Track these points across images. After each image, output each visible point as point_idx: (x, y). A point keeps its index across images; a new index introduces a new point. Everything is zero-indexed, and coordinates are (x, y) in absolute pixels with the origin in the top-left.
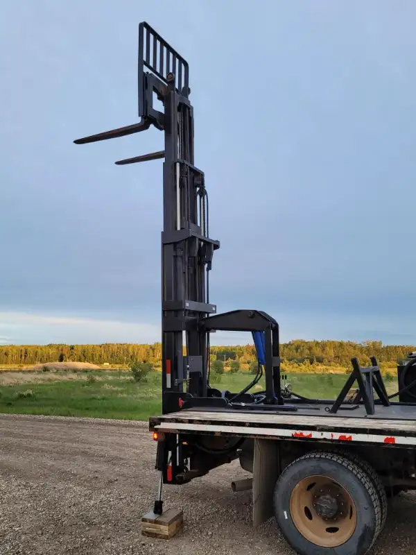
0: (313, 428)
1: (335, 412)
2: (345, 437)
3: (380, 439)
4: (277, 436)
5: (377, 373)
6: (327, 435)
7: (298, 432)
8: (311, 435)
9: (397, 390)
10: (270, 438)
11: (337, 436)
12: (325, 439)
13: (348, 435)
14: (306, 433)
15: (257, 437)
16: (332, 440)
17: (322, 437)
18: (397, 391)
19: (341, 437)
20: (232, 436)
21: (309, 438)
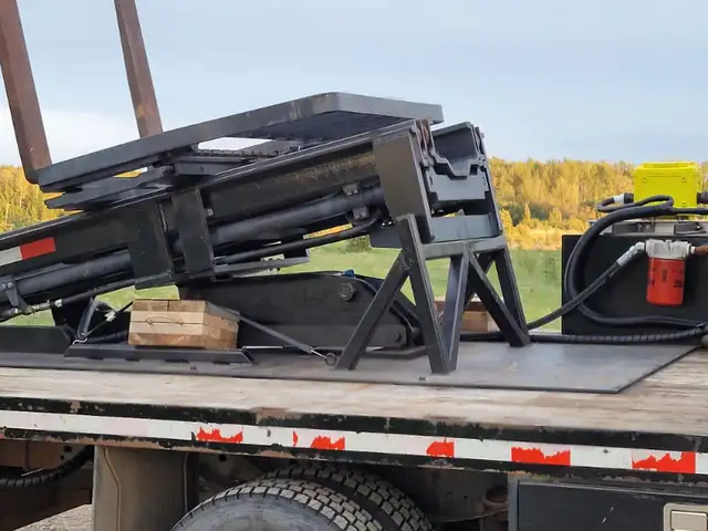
0: (246, 418)
1: (351, 368)
2: (327, 440)
3: (416, 445)
4: (154, 440)
5: (499, 257)
6: (283, 437)
7: (209, 428)
8: (240, 436)
9: (555, 303)
10: (137, 444)
11: (306, 438)
12: (276, 447)
13: (334, 436)
14: (228, 431)
15: (100, 441)
16: (294, 451)
17: (268, 442)
18: (559, 306)
19: (318, 440)
20: (35, 438)
21: (234, 445)
